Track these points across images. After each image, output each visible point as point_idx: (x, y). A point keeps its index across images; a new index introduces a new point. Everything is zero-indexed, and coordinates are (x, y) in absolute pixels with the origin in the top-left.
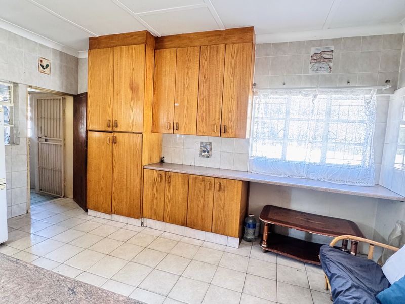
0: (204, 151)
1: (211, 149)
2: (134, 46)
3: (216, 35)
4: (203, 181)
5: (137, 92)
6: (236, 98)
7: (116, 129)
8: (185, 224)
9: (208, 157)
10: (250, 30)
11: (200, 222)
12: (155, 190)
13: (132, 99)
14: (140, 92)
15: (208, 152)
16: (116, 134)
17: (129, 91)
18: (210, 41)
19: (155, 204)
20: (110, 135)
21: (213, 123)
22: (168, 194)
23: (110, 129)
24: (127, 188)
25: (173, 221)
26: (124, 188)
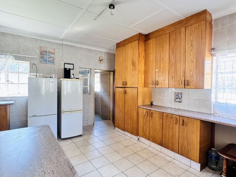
0: (177, 98)
1: (182, 97)
2: (133, 42)
3: (178, 24)
4: (172, 117)
5: (135, 66)
6: (195, 61)
7: (126, 86)
8: (161, 144)
9: (180, 102)
10: (205, 12)
11: (170, 145)
12: (145, 120)
13: (133, 70)
14: (136, 66)
15: (180, 99)
16: (126, 89)
17: (131, 66)
18: (176, 28)
19: (144, 128)
20: (123, 89)
21: (179, 79)
22: (151, 123)
23: (124, 86)
24: (131, 118)
25: (154, 141)
26: (130, 117)
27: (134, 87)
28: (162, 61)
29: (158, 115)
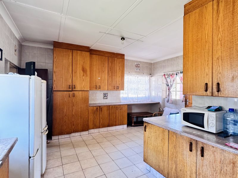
0: (105, 97)
1: (107, 96)
2: (84, 52)
3: (113, 54)
4: (115, 107)
6: (121, 77)
7: (74, 90)
8: (109, 126)
9: (106, 99)
10: (124, 55)
11: (114, 123)
12: (95, 115)
13: (83, 75)
14: (88, 73)
15: (106, 97)
16: (74, 92)
17: (82, 72)
18: (111, 56)
19: (95, 121)
20: (71, 93)
21: (114, 85)
22: (101, 115)
23: (70, 90)
24: (81, 117)
25: (104, 126)
26: (79, 118)
27: (85, 90)
28: (103, 73)
29: (106, 108)
